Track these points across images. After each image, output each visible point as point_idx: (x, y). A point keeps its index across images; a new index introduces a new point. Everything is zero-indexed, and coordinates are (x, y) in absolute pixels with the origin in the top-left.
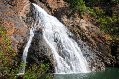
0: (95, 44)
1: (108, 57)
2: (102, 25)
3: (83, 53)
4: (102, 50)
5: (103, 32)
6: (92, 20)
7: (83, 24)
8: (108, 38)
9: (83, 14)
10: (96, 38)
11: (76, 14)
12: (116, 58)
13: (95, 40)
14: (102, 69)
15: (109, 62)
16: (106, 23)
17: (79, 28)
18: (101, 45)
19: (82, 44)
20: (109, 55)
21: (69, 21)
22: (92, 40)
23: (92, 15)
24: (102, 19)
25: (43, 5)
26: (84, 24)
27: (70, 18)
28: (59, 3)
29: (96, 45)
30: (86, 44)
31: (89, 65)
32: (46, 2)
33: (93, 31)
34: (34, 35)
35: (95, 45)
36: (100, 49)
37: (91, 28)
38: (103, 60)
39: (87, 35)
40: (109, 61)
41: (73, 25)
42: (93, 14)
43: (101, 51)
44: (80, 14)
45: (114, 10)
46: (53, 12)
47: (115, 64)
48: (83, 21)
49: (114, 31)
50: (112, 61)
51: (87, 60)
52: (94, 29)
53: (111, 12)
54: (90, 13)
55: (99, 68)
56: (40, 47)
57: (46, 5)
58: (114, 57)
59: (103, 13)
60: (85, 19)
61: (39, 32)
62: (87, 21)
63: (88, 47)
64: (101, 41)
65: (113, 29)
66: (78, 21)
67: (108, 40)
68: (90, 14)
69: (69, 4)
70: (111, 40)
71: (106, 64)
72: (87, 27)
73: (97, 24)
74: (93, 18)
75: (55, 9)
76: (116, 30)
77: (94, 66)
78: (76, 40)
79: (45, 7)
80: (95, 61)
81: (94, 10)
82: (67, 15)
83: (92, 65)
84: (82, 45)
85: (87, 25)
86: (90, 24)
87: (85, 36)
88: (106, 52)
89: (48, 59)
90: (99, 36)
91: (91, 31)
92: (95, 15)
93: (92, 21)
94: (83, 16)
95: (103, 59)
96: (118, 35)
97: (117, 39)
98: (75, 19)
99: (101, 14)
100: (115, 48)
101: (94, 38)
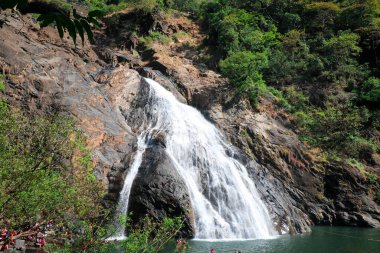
0: (288, 171)
1: (318, 201)
2: (302, 127)
3: (260, 192)
4: (304, 185)
5: (305, 142)
6: (280, 115)
7: (259, 125)
8: (317, 155)
9: (260, 102)
10: (291, 158)
11: (244, 102)
12: (335, 204)
13: (287, 161)
14: (303, 231)
15: (319, 213)
16: (311, 121)
17: (252, 134)
18: (302, 173)
19: (257, 170)
20: (321, 196)
21: (226, 116)
22: (280, 162)
23: (280, 105)
24: (302, 113)
25: (168, 81)
26: (262, 124)
27: (230, 111)
28: (205, 76)
29: (290, 174)
30: (267, 170)
31: (275, 219)
32: (176, 75)
33: (283, 141)
34: (147, 150)
35: (287, 174)
36: (300, 183)
37: (277, 134)
38: (307, 209)
39: (268, 149)
40: (321, 211)
41: (237, 128)
42: (282, 102)
43: (301, 187)
44: (252, 102)
45: (329, 94)
46: (190, 98)
47: (333, 218)
48: (259, 117)
49: (329, 141)
50: (327, 210)
51: (269, 209)
52: (284, 136)
53: (322, 97)
55: (298, 227)
56: (161, 178)
57: (175, 82)
58: (331, 201)
59: (304, 99)
60: (264, 114)
61: (157, 142)
62: (269, 119)
63: (271, 177)
64: (300, 164)
65: (328, 135)
66: (247, 117)
67: (318, 163)
68: (275, 102)
69: (227, 80)
70: (323, 163)
71: (313, 217)
72: (268, 132)
73: (292, 126)
74: (282, 110)
75: (196, 90)
76: (334, 139)
77: (287, 223)
78: (244, 162)
79: (172, 86)
80: (288, 211)
81: (285, 92)
82: (222, 104)
83: (281, 220)
84: (258, 174)
85: (269, 128)
86: (275, 126)
87: (265, 152)
88: (314, 190)
89: (178, 205)
90: (296, 151)
91: (277, 141)
92: (287, 103)
93: (281, 119)
94: (259, 107)
95: (307, 207)
96: (339, 151)
97: (338, 159)
98: (241, 113)
99: (300, 102)
100: (334, 181)
101: (284, 157)
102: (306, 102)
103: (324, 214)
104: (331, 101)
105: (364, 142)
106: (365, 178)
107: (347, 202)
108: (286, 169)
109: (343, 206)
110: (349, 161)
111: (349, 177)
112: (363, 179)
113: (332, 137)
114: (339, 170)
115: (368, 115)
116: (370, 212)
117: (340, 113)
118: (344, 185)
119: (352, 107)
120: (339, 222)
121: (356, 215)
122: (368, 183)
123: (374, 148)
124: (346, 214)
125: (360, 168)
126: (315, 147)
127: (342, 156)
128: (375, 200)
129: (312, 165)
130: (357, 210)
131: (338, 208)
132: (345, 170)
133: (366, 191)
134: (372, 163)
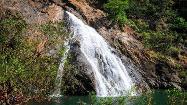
1: (152, 77)
2: (145, 40)
3: (128, 72)
4: (146, 69)
5: (146, 48)
7: (124, 38)
8: (153, 54)
9: (124, 26)
10: (140, 55)
11: (116, 26)
12: (160, 78)
13: (138, 57)
14: (148, 91)
15: (153, 82)
16: (149, 38)
17: (121, 42)
18: (145, 63)
19: (126, 61)
20: (154, 74)
21: (107, 33)
22: (135, 57)
23: (134, 29)
24: (145, 33)
25: (77, 14)
26: (126, 38)
27: (109, 30)
28: (96, 12)
30: (131, 61)
31: (135, 86)
32: (81, 11)
33: (136, 46)
34: (70, 49)
35: (138, 63)
36: (144, 68)
37: (133, 43)
38: (147, 81)
39: (129, 50)
40: (154, 82)
41: (113, 39)
42: (135, 27)
43: (145, 70)
44: (120, 26)
45: (158, 24)
46: (88, 23)
47: (160, 85)
48: (124, 34)
49: (158, 47)
50: (156, 81)
51: (133, 80)
52: (137, 44)
53: (155, 26)
54: (132, 26)
56: (79, 63)
57: (81, 14)
58: (158, 77)
59: (146, 26)
60: (126, 33)
61: (75, 45)
62: (128, 35)
63: (133, 65)
64: (144, 58)
66: (118, 34)
67: (153, 58)
68: (131, 27)
69: (107, 14)
70: (155, 58)
71: (150, 85)
72: (129, 42)
73: (140, 39)
74: (135, 32)
75: (92, 19)
76: (161, 46)
77: (141, 88)
78: (120, 57)
79: (80, 16)
80: (141, 82)
81: (136, 23)
82: (105, 27)
83: (138, 86)
84: (127, 63)
85: (129, 40)
86: (132, 39)
87: (127, 52)
88: (151, 72)
89: (89, 78)
90: (142, 52)
92: (137, 28)
93: (134, 35)
94: (123, 29)
96: (163, 53)
97: (163, 57)
98: (115, 31)
99: (144, 27)
100: (160, 67)
101: (137, 55)
102: (147, 28)
103: (155, 83)
104: (159, 28)
105: (175, 49)
106: (175, 66)
107: (167, 78)
108: (137, 61)
109: (164, 79)
110: (167, 58)
111: (167, 65)
112: (174, 67)
113: (159, 45)
114: (163, 62)
115: (177, 36)
116: (177, 83)
117: (164, 34)
118: (165, 69)
119: (169, 31)
120: (162, 87)
121: (170, 84)
122: (176, 68)
123: (179, 52)
124: (165, 83)
125: (172, 61)
126: (151, 50)
127: (164, 55)
128: (179, 77)
129: (150, 59)
130: (170, 81)
131: (162, 80)
132: (166, 62)
133: (175, 72)
134: (178, 59)
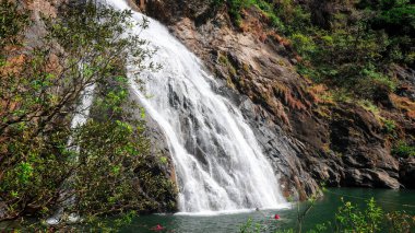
0: (285, 115)
1: (323, 155)
2: (301, 55)
3: (260, 143)
4: (305, 134)
5: (305, 76)
6: (271, 37)
7: (245, 49)
8: (322, 94)
9: (243, 17)
10: (288, 97)
11: (222, 17)
12: (344, 158)
13: (283, 101)
15: (324, 170)
16: (312, 48)
17: (235, 63)
18: (303, 118)
19: (254, 114)
20: (326, 148)
21: (198, 36)
22: (274, 102)
23: (270, 23)
24: (300, 35)
26: (248, 49)
27: (202, 28)
29: (287, 118)
30: (266, 114)
31: (281, 181)
33: (278, 73)
35: (283, 118)
36: (300, 132)
37: (269, 63)
38: (308, 166)
39: (258, 84)
40: (326, 168)
41: (214, 53)
42: (272, 19)
43: (301, 136)
44: (233, 17)
45: (335, 12)
46: (143, 6)
47: (342, 177)
48: (244, 39)
49: (337, 75)
50: (333, 167)
51: (273, 166)
52: (279, 67)
53: (326, 15)
54: (264, 17)
55: (308, 191)
58: (338, 155)
59: (304, 16)
60: (250, 35)
62: (256, 42)
63: (272, 124)
64: (300, 105)
65: (335, 68)
66: (227, 38)
67: (323, 104)
68: (263, 19)
70: (329, 104)
71: (317, 176)
72: (257, 60)
73: (287, 52)
74: (272, 32)
76: (343, 73)
77: (296, 186)
80: (296, 170)
81: (276, 6)
82: (192, 19)
83: (288, 183)
84: (256, 119)
85: (258, 54)
86: (264, 52)
87: (254, 88)
88: (318, 141)
90: (294, 89)
91: (270, 74)
92: (277, 21)
93: (271, 43)
94: (242, 24)
95: (308, 163)
96: (349, 89)
97: (349, 101)
98: (218, 31)
99: (297, 19)
100: (343, 129)
101: (280, 96)
102: (306, 21)
103: (329, 172)
104: (338, 21)
105: (380, 79)
106: (381, 125)
107: (360, 158)
108: (282, 112)
109: (354, 162)
110: (361, 103)
111: (361, 124)
112: (379, 127)
113: (339, 68)
114: (350, 115)
115: (386, 43)
116: (386, 169)
117: (351, 38)
118: (355, 135)
119: (366, 31)
120: (349, 182)
121: (371, 174)
122: (385, 131)
123: (393, 87)
124: (357, 171)
125: (375, 113)
126: (318, 83)
127: (353, 96)
128: (392, 154)
129: (316, 107)
130: (370, 167)
131: (348, 164)
132: (357, 115)
133: (382, 142)
134: (389, 106)
